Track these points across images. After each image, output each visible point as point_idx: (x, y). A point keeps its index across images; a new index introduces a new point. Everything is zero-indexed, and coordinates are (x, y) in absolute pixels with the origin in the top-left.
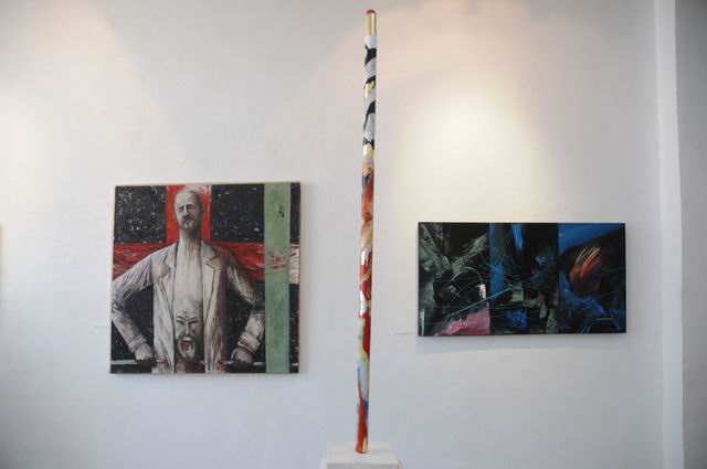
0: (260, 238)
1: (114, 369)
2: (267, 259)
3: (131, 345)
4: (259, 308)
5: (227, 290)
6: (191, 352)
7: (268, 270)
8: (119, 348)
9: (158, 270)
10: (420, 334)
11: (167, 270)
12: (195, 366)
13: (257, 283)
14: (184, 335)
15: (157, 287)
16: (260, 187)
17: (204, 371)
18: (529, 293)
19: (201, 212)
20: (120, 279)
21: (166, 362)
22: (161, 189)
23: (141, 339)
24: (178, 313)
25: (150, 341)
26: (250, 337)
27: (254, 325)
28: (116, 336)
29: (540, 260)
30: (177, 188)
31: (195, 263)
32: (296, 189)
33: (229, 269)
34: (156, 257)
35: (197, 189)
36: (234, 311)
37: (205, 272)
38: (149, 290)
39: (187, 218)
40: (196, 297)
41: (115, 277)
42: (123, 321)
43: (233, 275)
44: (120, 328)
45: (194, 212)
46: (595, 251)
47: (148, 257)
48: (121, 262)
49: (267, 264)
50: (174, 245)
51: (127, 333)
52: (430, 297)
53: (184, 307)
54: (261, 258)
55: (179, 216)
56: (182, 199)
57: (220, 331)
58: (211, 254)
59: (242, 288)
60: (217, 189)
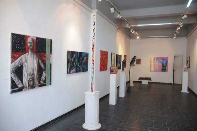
0: (45, 53)
1: (13, 92)
2: (46, 57)
3: (17, 84)
4: (45, 70)
5: (39, 66)
6: (32, 83)
7: (46, 60)
8: (14, 85)
9: (24, 60)
10: (67, 73)
11: (26, 60)
12: (33, 87)
13: (44, 64)
14: (30, 79)
15: (24, 65)
16: (45, 39)
17: (34, 88)
18: (80, 65)
19: (34, 44)
20: (14, 63)
21: (26, 87)
22: (24, 36)
23: (20, 81)
24: (29, 73)
25: (22, 82)
26: (43, 78)
27: (44, 74)
28: (13, 81)
29: (81, 59)
30: (28, 37)
31: (32, 58)
32: (51, 41)
33: (39, 60)
34: (23, 56)
35: (32, 37)
36: (40, 70)
37: (35, 61)
38: (22, 67)
39: (31, 45)
40: (33, 68)
41: (12, 63)
42: (15, 77)
43: (40, 61)
44: (14, 78)
45: (32, 44)
46: (86, 57)
47: (21, 57)
48: (14, 58)
49: (46, 59)
50: (28, 53)
51: (16, 80)
52: (69, 66)
53: (30, 71)
54: (45, 57)
55: (29, 45)
56: (29, 40)
57: (38, 77)
58: (36, 56)
59: (42, 65)
60: (37, 38)
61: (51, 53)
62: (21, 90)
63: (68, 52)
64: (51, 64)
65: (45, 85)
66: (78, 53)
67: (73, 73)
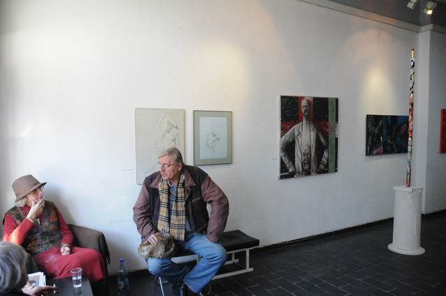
0: (328, 120)
1: (282, 177)
2: (329, 128)
3: (288, 166)
4: (327, 147)
6: (307, 167)
7: (330, 132)
8: (283, 168)
9: (296, 133)
10: (367, 154)
11: (299, 133)
12: (308, 173)
13: (326, 138)
14: (305, 160)
15: (296, 140)
16: (327, 99)
17: (310, 174)
18: (391, 140)
19: (310, 109)
20: (284, 137)
21: (299, 172)
22: (297, 98)
23: (291, 163)
24: (303, 151)
25: (294, 164)
26: (324, 160)
27: (326, 154)
28: (282, 162)
29: (394, 128)
30: (302, 98)
31: (308, 130)
32: (337, 100)
33: (319, 132)
34: (296, 127)
35: (308, 98)
36: (320, 148)
37: (311, 134)
38: (294, 142)
39: (306, 111)
40: (309, 144)
41: (282, 136)
42: (284, 156)
43: (320, 135)
44: (284, 159)
45: (308, 108)
47: (292, 129)
48: (284, 130)
49: (329, 130)
50: (301, 123)
51: (286, 161)
52: (370, 143)
53: (305, 149)
54: (327, 127)
55: (303, 110)
56: (304, 103)
57: (316, 157)
58: (313, 126)
59: (322, 140)
60: (315, 99)
61: (337, 121)
62: (292, 175)
63: (368, 117)
64: (337, 139)
65: (327, 172)
66: (389, 118)
67: (378, 154)
